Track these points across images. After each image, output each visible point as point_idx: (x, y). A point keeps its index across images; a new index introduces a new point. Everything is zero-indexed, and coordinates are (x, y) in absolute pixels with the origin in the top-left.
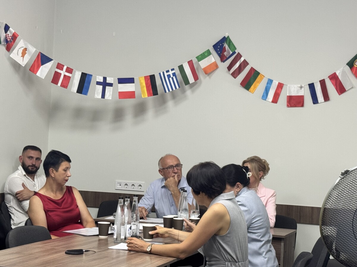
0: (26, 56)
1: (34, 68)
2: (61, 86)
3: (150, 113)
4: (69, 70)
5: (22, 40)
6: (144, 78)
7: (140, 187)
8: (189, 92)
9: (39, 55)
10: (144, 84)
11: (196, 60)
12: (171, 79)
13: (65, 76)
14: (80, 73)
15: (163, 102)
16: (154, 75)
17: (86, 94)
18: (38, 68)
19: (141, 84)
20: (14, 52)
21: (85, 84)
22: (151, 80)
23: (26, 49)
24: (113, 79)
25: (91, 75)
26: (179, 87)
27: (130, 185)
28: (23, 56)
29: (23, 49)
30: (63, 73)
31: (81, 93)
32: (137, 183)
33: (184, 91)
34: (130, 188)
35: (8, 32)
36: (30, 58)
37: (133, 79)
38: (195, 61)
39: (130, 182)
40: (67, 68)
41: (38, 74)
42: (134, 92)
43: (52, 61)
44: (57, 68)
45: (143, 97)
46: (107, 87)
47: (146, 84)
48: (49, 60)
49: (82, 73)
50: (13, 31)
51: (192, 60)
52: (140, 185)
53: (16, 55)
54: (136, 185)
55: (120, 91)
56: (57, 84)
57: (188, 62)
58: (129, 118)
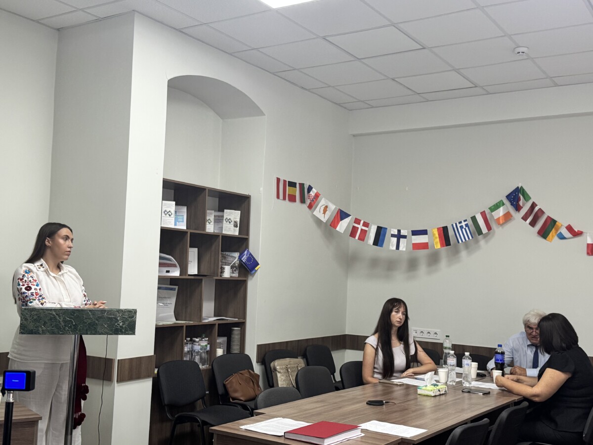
0: (327, 212)
1: (334, 224)
2: (359, 239)
3: (443, 263)
4: (366, 224)
5: (323, 199)
6: (436, 230)
7: (435, 335)
8: (482, 242)
9: (338, 211)
10: (437, 235)
11: (489, 211)
12: (463, 230)
13: (362, 229)
14: (376, 227)
15: (457, 252)
16: (447, 227)
17: (381, 246)
18: (338, 223)
19: (434, 235)
20: (316, 210)
21: (381, 237)
22: (444, 231)
23: (326, 207)
24: (406, 231)
25: (387, 229)
26: (472, 237)
27: (426, 333)
28: (324, 212)
29: (324, 206)
30: (360, 227)
31: (377, 245)
32: (433, 330)
33: (477, 242)
34: (426, 335)
35: (311, 193)
36: (330, 214)
37: (426, 230)
38: (487, 211)
39: (426, 330)
40: (364, 222)
41: (338, 229)
42: (427, 244)
43: (351, 217)
44: (355, 222)
45: (436, 248)
46: (402, 240)
47: (439, 235)
48: (348, 215)
49: (378, 227)
50: (316, 191)
51: (484, 211)
52: (436, 333)
53: (318, 212)
54: (432, 333)
55: (413, 242)
56: (355, 237)
57: (481, 213)
58: (423, 268)
